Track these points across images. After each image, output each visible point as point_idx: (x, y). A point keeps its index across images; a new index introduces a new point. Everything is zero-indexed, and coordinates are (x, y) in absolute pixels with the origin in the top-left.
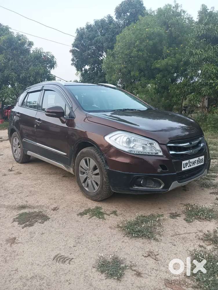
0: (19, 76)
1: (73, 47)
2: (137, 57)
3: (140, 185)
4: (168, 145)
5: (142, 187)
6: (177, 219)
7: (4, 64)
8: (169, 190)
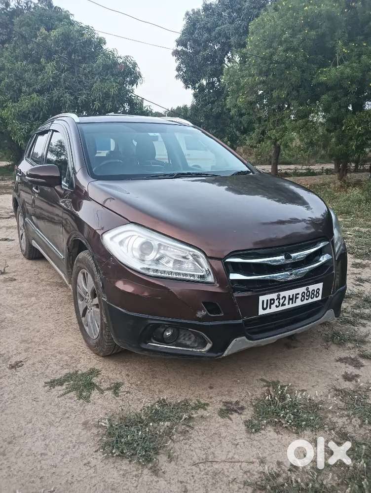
0: (76, 98)
1: (178, 45)
2: (284, 62)
3: (163, 340)
4: (227, 260)
5: (167, 344)
6: (231, 419)
7: (53, 78)
8: (224, 355)
